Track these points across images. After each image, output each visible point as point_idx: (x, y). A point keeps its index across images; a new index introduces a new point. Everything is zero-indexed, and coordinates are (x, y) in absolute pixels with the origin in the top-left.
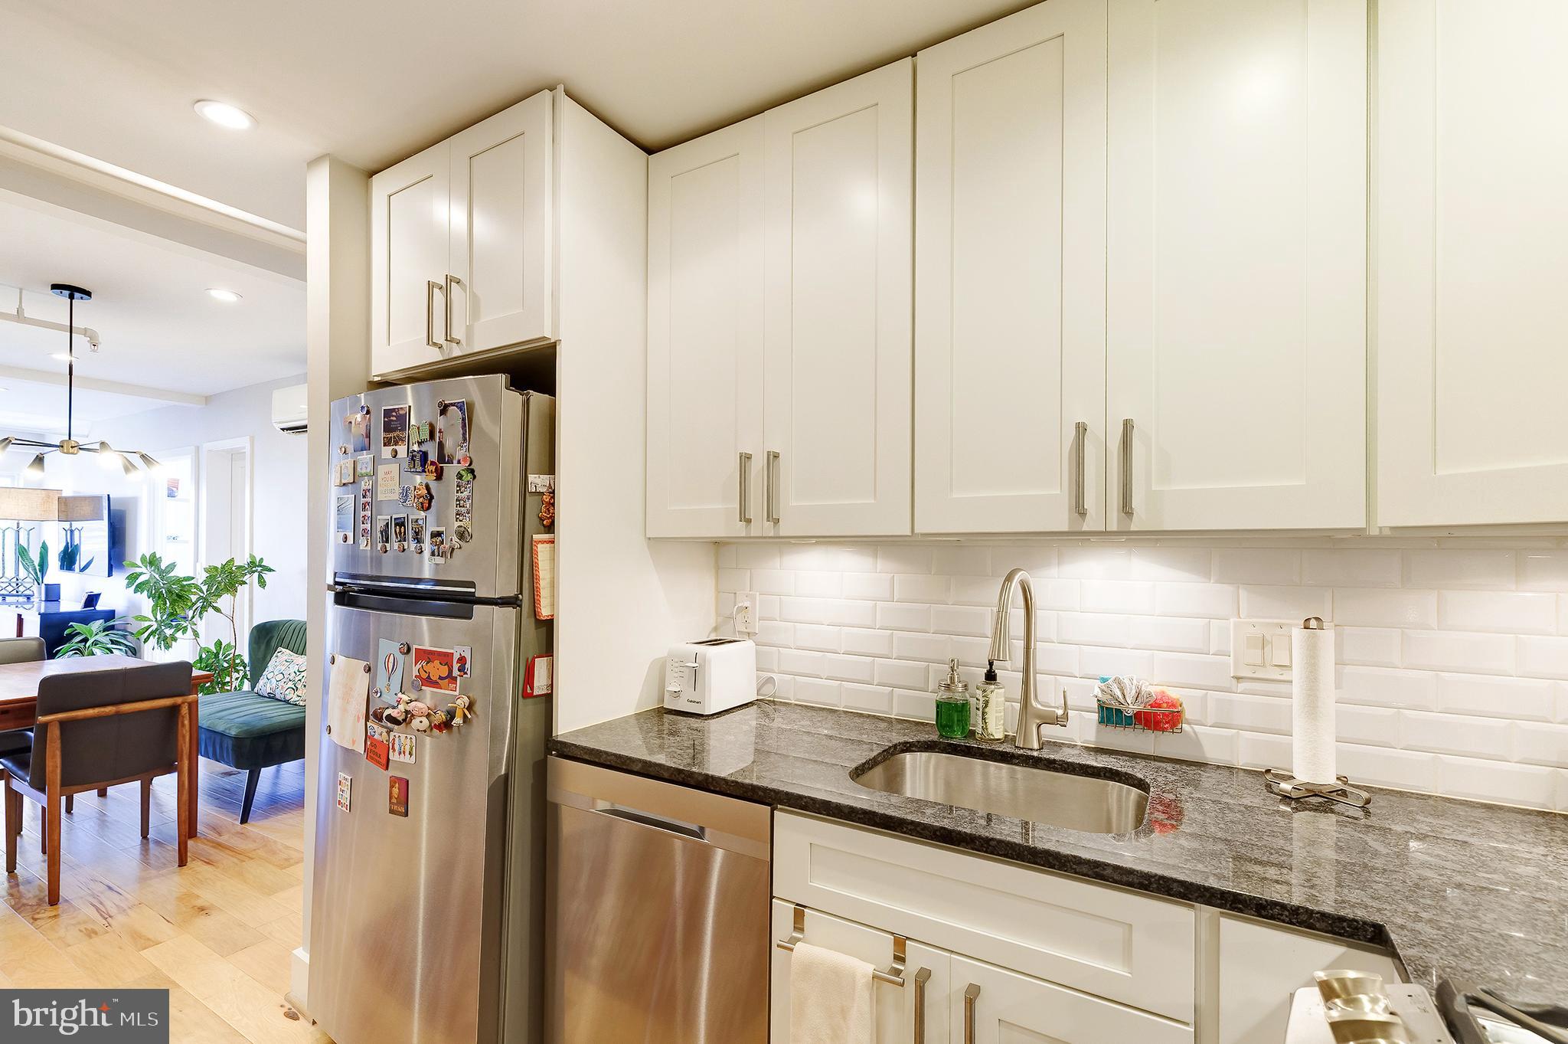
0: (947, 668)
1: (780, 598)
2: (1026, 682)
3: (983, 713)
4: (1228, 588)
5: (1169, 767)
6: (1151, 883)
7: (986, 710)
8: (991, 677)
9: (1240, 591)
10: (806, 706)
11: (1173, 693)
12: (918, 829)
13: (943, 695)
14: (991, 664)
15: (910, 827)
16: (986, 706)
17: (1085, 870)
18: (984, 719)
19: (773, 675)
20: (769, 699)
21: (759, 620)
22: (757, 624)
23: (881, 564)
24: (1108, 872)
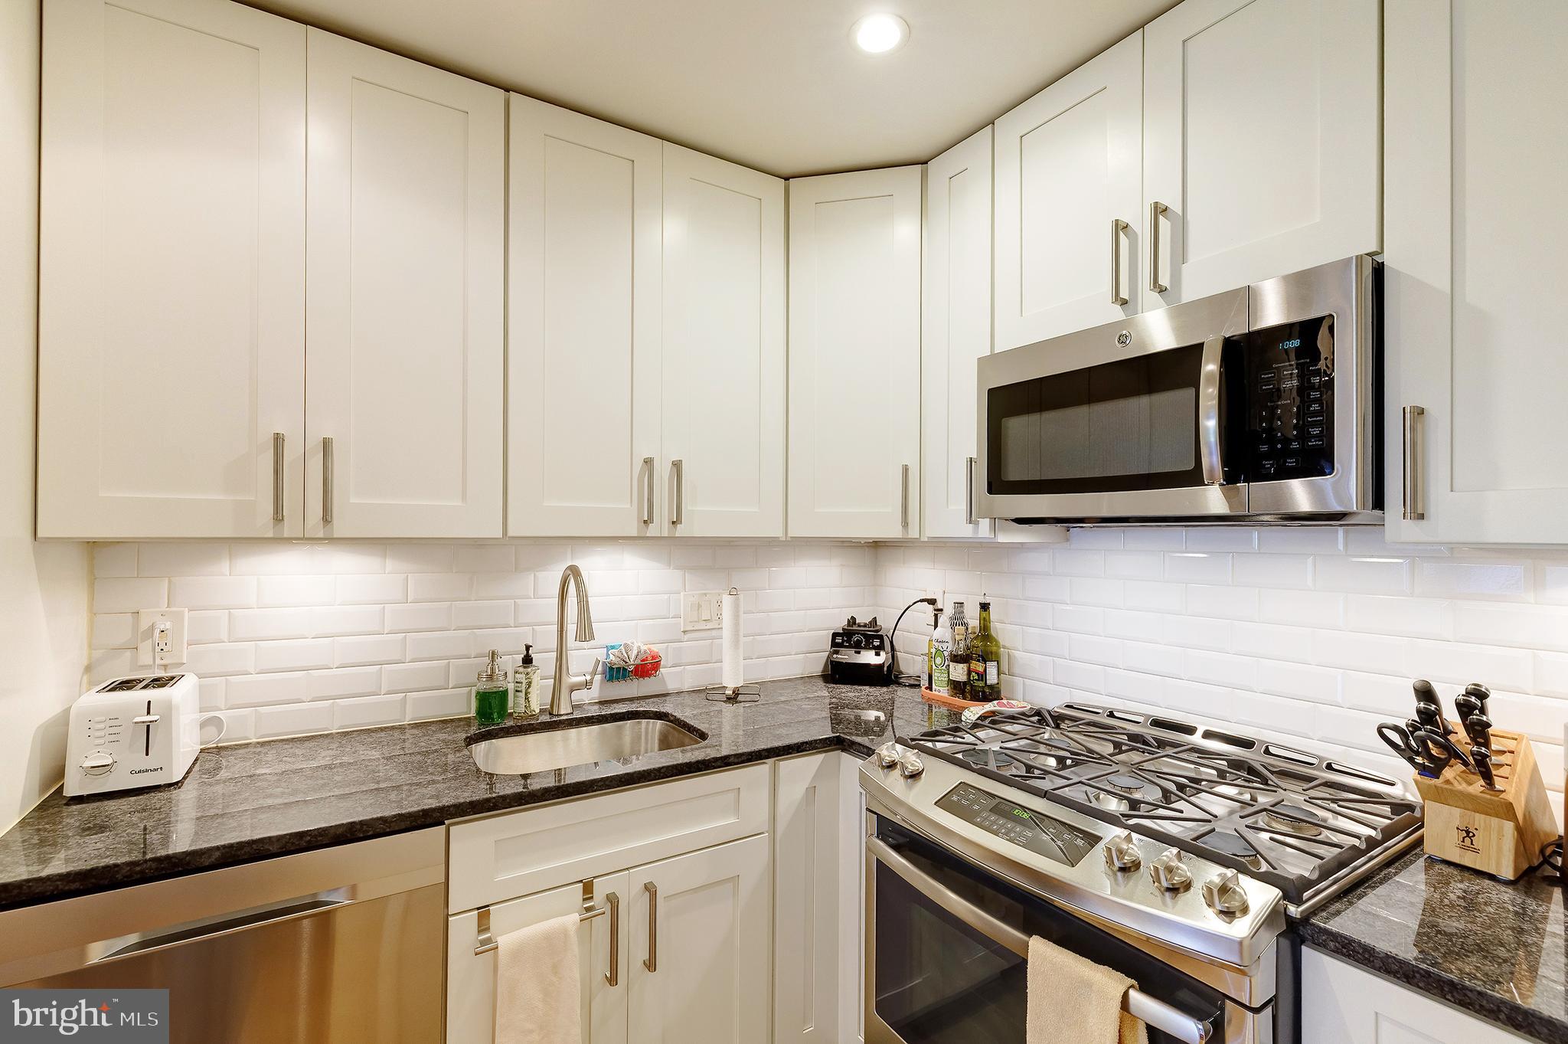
0: (487, 660)
1: (230, 612)
2: (560, 659)
3: (526, 694)
4: (678, 573)
5: (655, 700)
6: (752, 757)
7: (529, 690)
8: (527, 660)
9: (686, 574)
10: (287, 740)
11: (655, 648)
12: (607, 783)
13: (484, 686)
14: (528, 648)
15: (600, 784)
16: (529, 687)
17: (719, 764)
18: (527, 698)
19: (217, 714)
20: (213, 746)
21: (189, 645)
22: (185, 651)
23: (390, 564)
24: (732, 760)
